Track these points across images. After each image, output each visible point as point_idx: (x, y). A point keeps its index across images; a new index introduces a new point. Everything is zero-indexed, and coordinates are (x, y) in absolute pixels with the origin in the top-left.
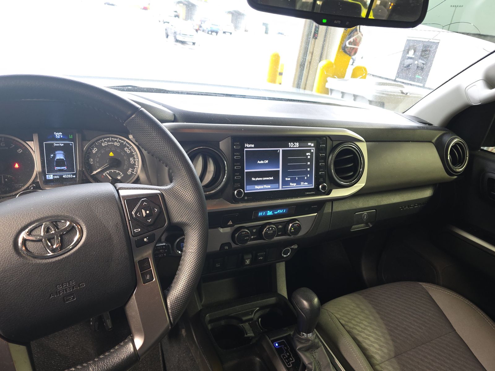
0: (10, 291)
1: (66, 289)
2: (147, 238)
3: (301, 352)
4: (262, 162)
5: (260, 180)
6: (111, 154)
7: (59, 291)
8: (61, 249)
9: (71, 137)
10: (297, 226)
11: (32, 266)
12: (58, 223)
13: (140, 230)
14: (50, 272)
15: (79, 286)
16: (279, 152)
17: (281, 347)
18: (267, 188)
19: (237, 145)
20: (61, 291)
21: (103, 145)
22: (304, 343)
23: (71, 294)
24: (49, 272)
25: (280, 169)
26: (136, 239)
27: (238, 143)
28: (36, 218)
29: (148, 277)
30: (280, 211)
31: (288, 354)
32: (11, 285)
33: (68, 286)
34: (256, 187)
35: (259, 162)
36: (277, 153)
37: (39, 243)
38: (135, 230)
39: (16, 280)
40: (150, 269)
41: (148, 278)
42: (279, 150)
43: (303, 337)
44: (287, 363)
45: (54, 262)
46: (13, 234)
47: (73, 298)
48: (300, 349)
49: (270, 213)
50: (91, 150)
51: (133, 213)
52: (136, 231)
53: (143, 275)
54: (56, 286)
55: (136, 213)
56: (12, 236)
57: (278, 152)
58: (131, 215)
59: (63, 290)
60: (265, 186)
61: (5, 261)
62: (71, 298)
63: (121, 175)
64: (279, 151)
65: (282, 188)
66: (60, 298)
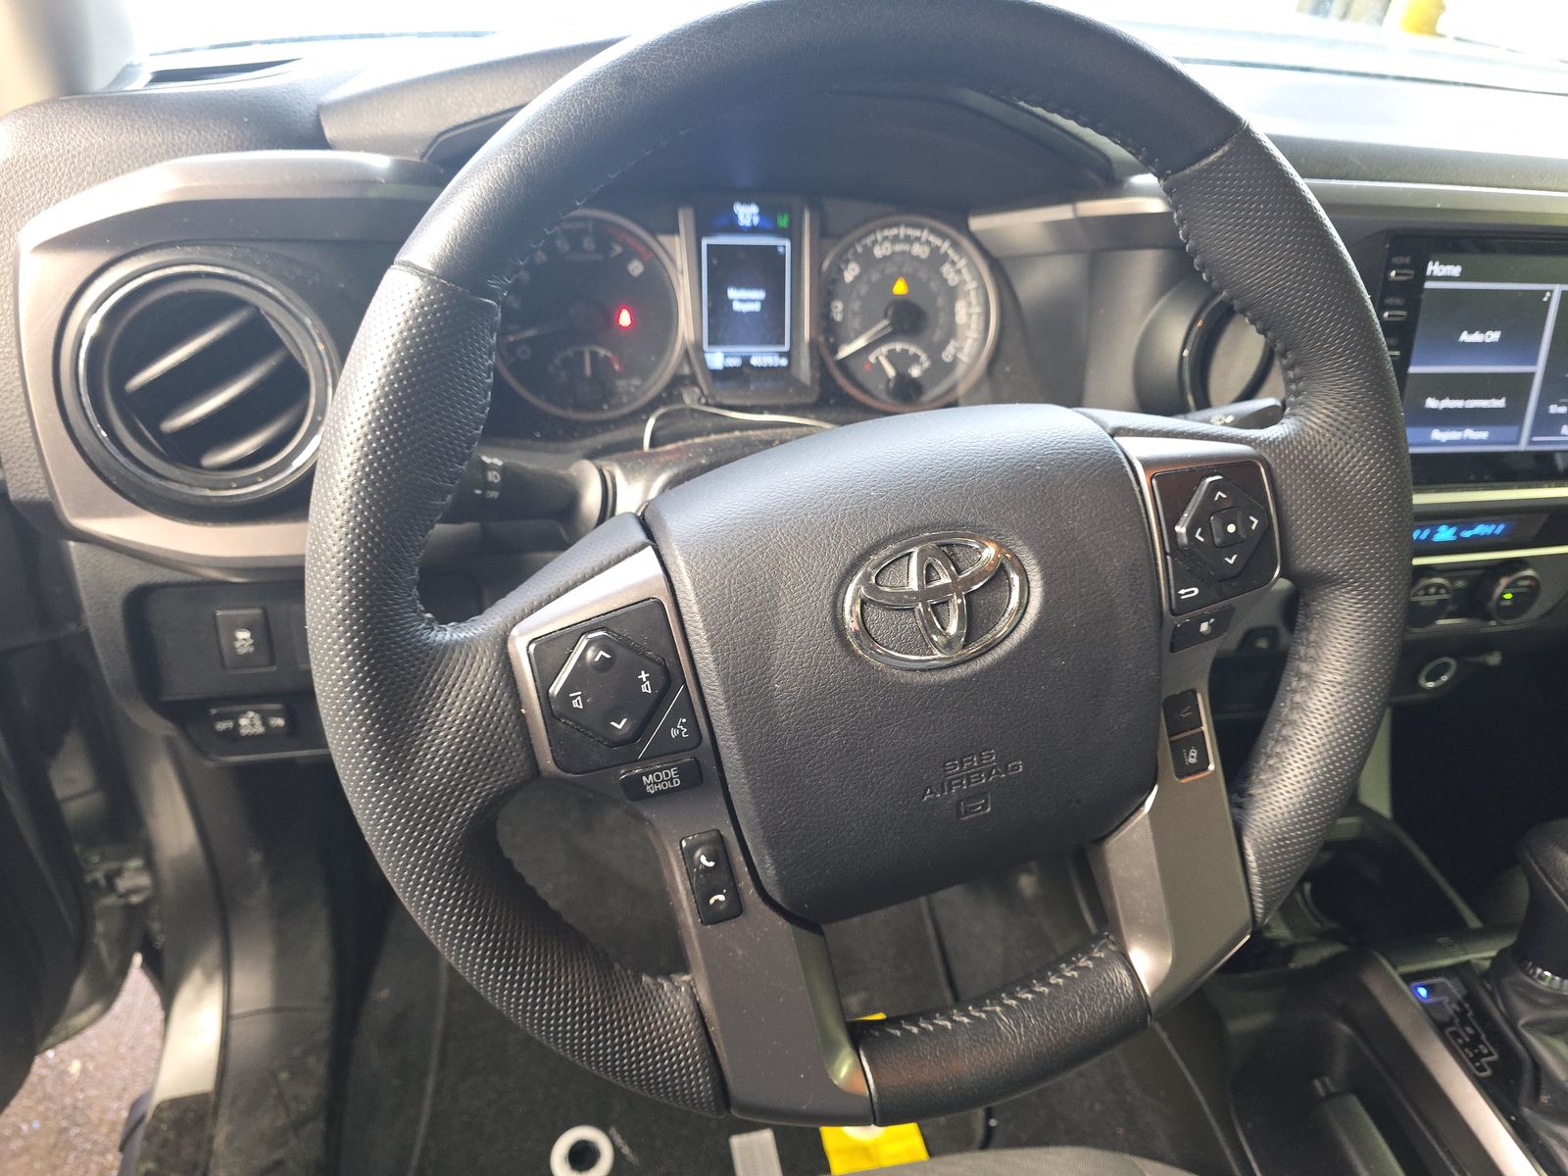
0: (818, 768)
1: (968, 775)
2: (1212, 620)
3: (1533, 1035)
4: (1477, 337)
5: (1456, 410)
6: (900, 288)
7: (950, 782)
8: (969, 640)
9: (783, 221)
10: (1529, 587)
11: (886, 691)
12: (956, 549)
13: (1196, 591)
14: (933, 718)
15: (1006, 771)
16: (1550, 298)
17: (1441, 1003)
18: (1475, 437)
19: (1403, 266)
20: (956, 781)
21: (878, 252)
22: (1544, 1007)
23: (980, 793)
24: (930, 716)
25: (1539, 369)
26: (1178, 622)
27: (1407, 260)
28: (890, 528)
29: (1193, 757)
30: (1482, 530)
31: (1470, 1030)
32: (824, 749)
33: (975, 767)
34: (1437, 435)
35: (1465, 337)
36: (1536, 305)
37: (904, 615)
38: (1182, 592)
39: (838, 733)
40: (1198, 730)
41: (1192, 761)
42: (1551, 291)
43: (1544, 984)
44: (1471, 1060)
45: (947, 685)
46: (830, 579)
47: (984, 807)
48: (1530, 1025)
49: (1445, 534)
50: (840, 272)
51: (1181, 529)
52: (1186, 594)
53: (1178, 751)
54: (944, 766)
55: (1191, 532)
56: (827, 587)
57: (1545, 299)
58: (1173, 535)
59: (961, 778)
60: (1470, 434)
61: (809, 667)
62: (978, 806)
63: (922, 364)
64: (1548, 294)
65: (1531, 443)
66: (949, 802)
